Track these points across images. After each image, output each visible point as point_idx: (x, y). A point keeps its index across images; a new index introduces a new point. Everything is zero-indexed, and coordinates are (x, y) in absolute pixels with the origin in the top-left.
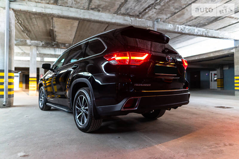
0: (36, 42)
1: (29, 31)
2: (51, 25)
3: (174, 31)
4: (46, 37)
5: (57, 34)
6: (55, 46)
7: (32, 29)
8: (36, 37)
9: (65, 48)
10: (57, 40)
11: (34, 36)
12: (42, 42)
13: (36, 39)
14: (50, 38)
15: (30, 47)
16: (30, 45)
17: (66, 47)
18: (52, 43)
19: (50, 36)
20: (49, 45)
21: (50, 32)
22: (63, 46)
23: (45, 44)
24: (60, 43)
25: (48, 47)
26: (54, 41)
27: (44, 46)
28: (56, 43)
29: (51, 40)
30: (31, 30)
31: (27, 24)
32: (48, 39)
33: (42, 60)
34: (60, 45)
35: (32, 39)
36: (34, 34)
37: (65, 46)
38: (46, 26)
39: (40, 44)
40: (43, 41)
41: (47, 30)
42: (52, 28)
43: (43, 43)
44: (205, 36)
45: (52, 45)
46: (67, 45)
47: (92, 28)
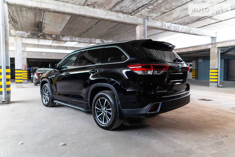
0: (21, 32)
1: (16, 22)
2: (41, 17)
3: (162, 28)
4: (33, 28)
5: (45, 26)
6: (41, 38)
7: (20, 20)
8: (22, 28)
9: (52, 39)
10: (43, 32)
11: (20, 27)
12: (27, 32)
13: (22, 29)
14: (37, 29)
15: (15, 38)
16: (15, 36)
17: (53, 38)
18: (38, 34)
19: (38, 27)
20: (35, 36)
21: (38, 24)
22: (49, 37)
23: (30, 34)
24: (47, 34)
25: (34, 37)
26: (41, 32)
27: (28, 37)
28: (43, 34)
29: (38, 31)
30: (18, 21)
31: (16, 15)
32: (34, 30)
33: (24, 50)
34: (47, 36)
35: (16, 30)
36: (21, 25)
37: (51, 37)
38: (36, 18)
39: (25, 35)
40: (29, 31)
41: (36, 21)
42: (41, 20)
43: (29, 34)
44: (188, 33)
45: (38, 35)
46: (53, 36)
47: (83, 22)
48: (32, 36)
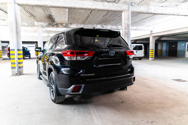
0: (41, 23)
1: (34, 16)
2: (48, 11)
4: (48, 20)
5: (55, 18)
6: (55, 26)
7: (36, 15)
8: (41, 20)
9: (62, 27)
10: (56, 22)
11: (39, 20)
12: (45, 23)
13: (41, 21)
14: (50, 20)
15: (38, 28)
16: (37, 26)
17: (64, 26)
18: (53, 24)
19: (51, 19)
20: (51, 26)
21: (49, 17)
22: (61, 25)
23: (48, 24)
24: (59, 24)
25: (50, 26)
26: (54, 22)
27: (46, 26)
28: (56, 23)
29: (52, 21)
30: (35, 15)
31: (32, 11)
32: (49, 21)
33: (48, 36)
34: (59, 25)
35: (38, 21)
36: (39, 18)
37: (62, 26)
38: (45, 13)
39: (44, 25)
40: (47, 22)
41: (46, 15)
42: (50, 14)
43: (47, 24)
45: (53, 25)
46: (64, 24)
47: (80, 12)
48: (49, 25)
